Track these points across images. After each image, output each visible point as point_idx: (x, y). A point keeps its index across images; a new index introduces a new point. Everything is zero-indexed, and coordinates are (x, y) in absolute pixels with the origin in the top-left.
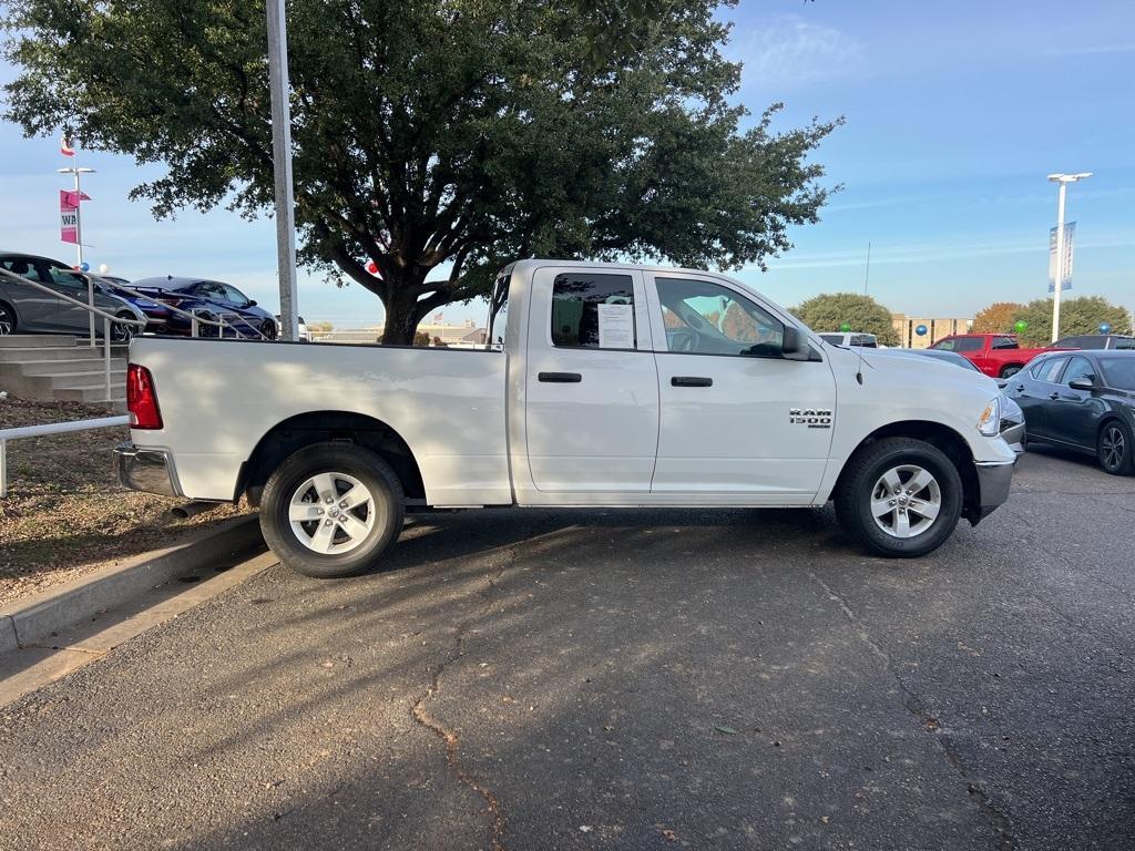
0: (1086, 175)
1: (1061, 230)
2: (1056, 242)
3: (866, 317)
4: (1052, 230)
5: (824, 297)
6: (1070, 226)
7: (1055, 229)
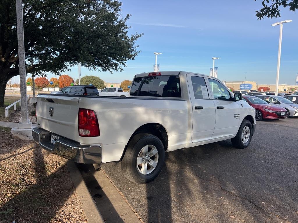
0: (161, 53)
1: (156, 65)
2: (155, 68)
3: (98, 82)
4: (154, 65)
5: (87, 76)
6: (158, 65)
7: (155, 65)
